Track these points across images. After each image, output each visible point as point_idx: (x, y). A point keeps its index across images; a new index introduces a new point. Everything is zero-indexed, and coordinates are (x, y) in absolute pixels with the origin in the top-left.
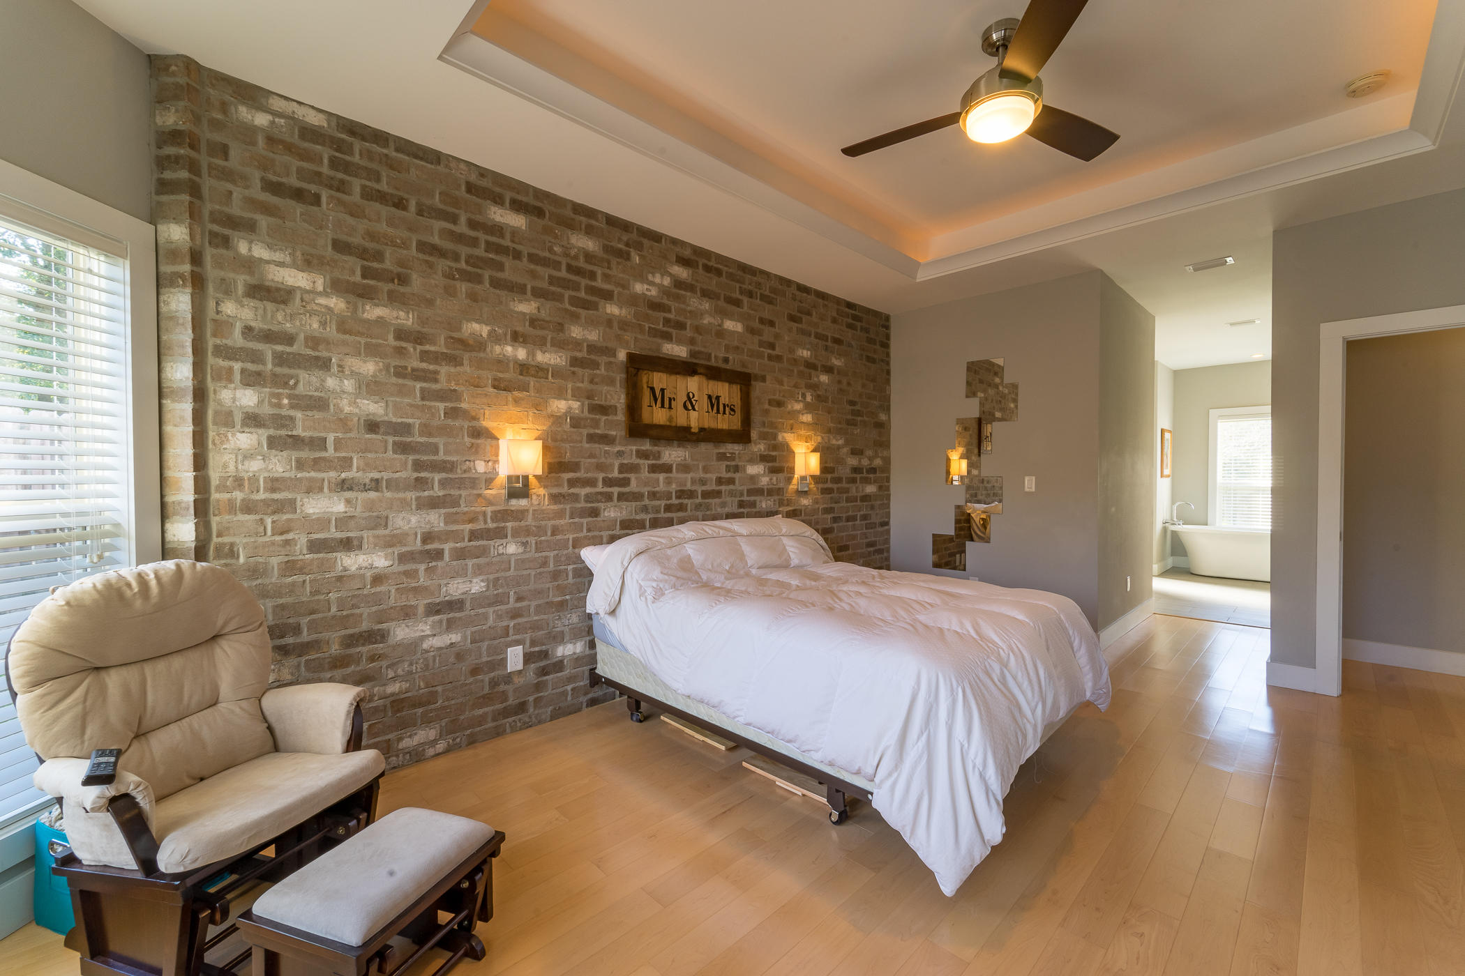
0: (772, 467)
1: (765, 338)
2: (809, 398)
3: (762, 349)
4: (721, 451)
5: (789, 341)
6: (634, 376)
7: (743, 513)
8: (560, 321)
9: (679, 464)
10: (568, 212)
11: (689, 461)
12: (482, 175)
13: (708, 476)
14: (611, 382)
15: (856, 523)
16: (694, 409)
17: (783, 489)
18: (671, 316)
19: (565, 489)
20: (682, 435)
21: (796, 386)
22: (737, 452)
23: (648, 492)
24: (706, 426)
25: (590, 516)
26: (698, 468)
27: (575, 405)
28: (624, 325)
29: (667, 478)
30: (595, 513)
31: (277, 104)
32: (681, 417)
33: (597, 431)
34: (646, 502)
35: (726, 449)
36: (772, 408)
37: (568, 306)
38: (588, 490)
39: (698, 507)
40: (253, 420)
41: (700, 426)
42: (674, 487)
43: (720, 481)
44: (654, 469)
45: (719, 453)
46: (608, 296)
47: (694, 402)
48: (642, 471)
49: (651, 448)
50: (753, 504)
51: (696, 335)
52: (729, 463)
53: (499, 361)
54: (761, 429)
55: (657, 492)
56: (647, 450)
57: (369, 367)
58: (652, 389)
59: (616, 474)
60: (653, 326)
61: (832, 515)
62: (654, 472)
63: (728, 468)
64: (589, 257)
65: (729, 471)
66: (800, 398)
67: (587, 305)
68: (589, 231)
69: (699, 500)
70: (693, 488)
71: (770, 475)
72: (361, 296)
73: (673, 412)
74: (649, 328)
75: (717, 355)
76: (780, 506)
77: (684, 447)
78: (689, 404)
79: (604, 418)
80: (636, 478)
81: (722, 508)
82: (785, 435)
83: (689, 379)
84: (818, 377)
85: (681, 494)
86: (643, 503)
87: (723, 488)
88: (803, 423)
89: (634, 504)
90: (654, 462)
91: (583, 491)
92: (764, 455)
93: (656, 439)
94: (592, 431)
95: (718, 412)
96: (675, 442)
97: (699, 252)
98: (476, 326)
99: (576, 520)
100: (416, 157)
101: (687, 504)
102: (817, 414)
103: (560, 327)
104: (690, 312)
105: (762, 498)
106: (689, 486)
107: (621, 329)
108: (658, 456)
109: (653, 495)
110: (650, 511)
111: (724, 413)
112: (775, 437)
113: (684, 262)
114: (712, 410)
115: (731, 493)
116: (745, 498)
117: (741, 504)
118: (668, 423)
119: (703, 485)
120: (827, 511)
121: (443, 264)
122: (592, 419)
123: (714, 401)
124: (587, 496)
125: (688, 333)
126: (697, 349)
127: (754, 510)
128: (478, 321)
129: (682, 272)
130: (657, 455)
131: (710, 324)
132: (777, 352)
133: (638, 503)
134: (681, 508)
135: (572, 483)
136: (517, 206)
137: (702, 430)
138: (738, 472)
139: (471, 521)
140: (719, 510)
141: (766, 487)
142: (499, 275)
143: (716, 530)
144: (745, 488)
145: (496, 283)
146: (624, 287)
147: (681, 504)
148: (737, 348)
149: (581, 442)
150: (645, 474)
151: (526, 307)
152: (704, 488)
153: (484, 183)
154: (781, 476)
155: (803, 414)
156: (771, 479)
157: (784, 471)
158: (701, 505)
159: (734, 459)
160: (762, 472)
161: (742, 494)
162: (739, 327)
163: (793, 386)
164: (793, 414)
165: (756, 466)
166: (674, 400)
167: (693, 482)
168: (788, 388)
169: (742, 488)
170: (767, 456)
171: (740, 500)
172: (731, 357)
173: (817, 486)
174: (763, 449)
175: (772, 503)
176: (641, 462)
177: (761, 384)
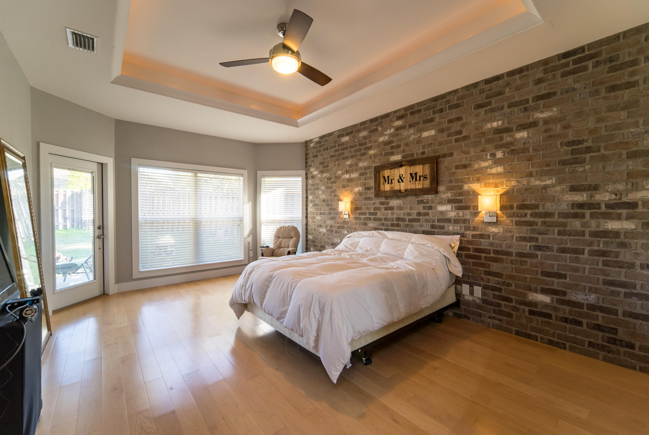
0: (459, 206)
1: (453, 130)
2: (499, 155)
3: (449, 138)
4: (420, 199)
5: (476, 123)
7: (434, 231)
8: (357, 163)
9: (397, 207)
10: (359, 127)
11: (402, 205)
12: (340, 131)
13: (412, 211)
14: (371, 178)
15: (581, 256)
16: (403, 181)
17: (469, 220)
18: (394, 144)
19: (358, 216)
20: (397, 194)
21: (483, 151)
22: (430, 199)
23: (384, 218)
24: (409, 188)
25: (365, 225)
26: (407, 208)
27: (361, 188)
28: (375, 156)
29: (392, 212)
30: (365, 224)
31: (314, 140)
32: (397, 186)
33: (367, 196)
34: (383, 222)
35: (423, 198)
36: (458, 171)
37: (359, 157)
38: (364, 216)
39: (407, 226)
40: (312, 201)
41: (406, 189)
42: (395, 216)
43: (419, 214)
44: (386, 209)
46: (370, 148)
47: (403, 179)
49: (385, 200)
50: (443, 227)
51: (406, 148)
52: (425, 205)
53: (343, 180)
54: (449, 185)
55: (388, 218)
56: (384, 202)
57: (323, 188)
58: (384, 177)
59: (372, 211)
61: (533, 244)
63: (424, 208)
64: (365, 138)
65: (425, 209)
66: (489, 157)
67: (363, 154)
68: (365, 129)
69: (407, 223)
70: (404, 217)
71: (458, 211)
72: (323, 173)
73: (393, 185)
74: (385, 153)
75: (417, 152)
76: (464, 230)
77: (399, 199)
78: (401, 180)
79: (369, 191)
80: (380, 212)
81: (420, 227)
82: (471, 185)
83: (400, 169)
85: (398, 219)
87: (421, 217)
88: (492, 174)
89: (379, 222)
90: (386, 206)
91: (363, 217)
92: (451, 199)
93: (387, 198)
94: (365, 196)
95: (416, 180)
96: (395, 198)
97: (406, 109)
98: (339, 172)
99: (361, 226)
100: (330, 136)
101: (401, 224)
102: (511, 164)
103: (357, 164)
104: (403, 138)
105: (449, 224)
106: (402, 216)
107: (374, 158)
108: (388, 203)
109: (386, 219)
110: (385, 225)
111: (420, 180)
112: (461, 187)
113: (400, 118)
114: (413, 180)
115: (427, 221)
116: (436, 223)
117: (433, 227)
118: (391, 190)
119: (409, 216)
120: (524, 239)
121: (334, 159)
122: (365, 192)
123: (414, 176)
124: (364, 218)
125: (402, 148)
126: (406, 154)
127: (443, 230)
128: (339, 171)
129: (399, 123)
131: (413, 139)
132: (464, 134)
134: (398, 225)
135: (360, 214)
136: (347, 134)
138: (431, 209)
139: (338, 223)
140: (418, 229)
141: (453, 218)
142: (344, 156)
144: (436, 218)
145: (343, 159)
146: (375, 142)
147: (398, 224)
148: (431, 144)
149: (362, 200)
150: (383, 211)
151: (348, 163)
152: (410, 217)
153: (341, 133)
154: (467, 212)
155: (492, 168)
156: (458, 213)
157: (470, 208)
158: (408, 225)
159: (428, 203)
160: (450, 209)
161: (434, 221)
162: (433, 132)
163: (481, 151)
164: (480, 170)
165: (445, 206)
166: (393, 179)
167: (404, 214)
168: (475, 154)
169: (434, 218)
170: (453, 200)
171: (432, 225)
172: (426, 151)
173: (511, 219)
174: (450, 196)
175: (459, 228)
176: (382, 206)
177: (449, 158)
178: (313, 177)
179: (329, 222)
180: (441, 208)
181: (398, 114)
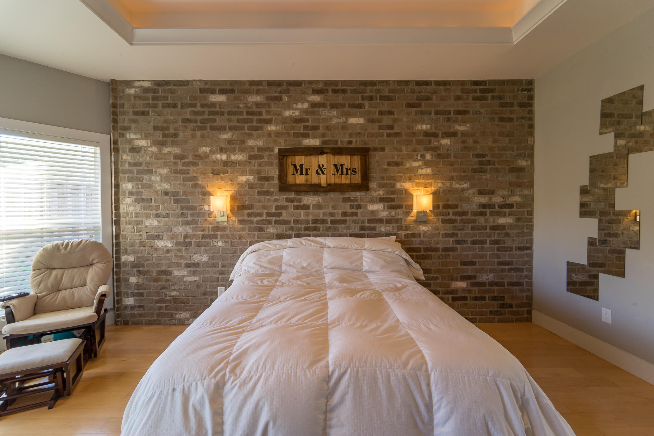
0: (391, 205)
1: (384, 123)
2: (428, 157)
3: (381, 131)
4: (346, 196)
5: (407, 122)
6: (282, 159)
7: (364, 234)
8: (243, 139)
9: (314, 205)
10: (247, 87)
11: (321, 203)
12: (206, 83)
13: (336, 211)
14: (271, 164)
16: (323, 173)
18: (309, 124)
19: (246, 218)
20: (315, 189)
21: (414, 150)
22: (359, 197)
23: (294, 220)
24: (333, 182)
25: (259, 231)
26: (329, 207)
27: (251, 178)
28: (278, 134)
29: (306, 212)
30: (261, 230)
31: (137, 84)
32: (314, 179)
33: (263, 189)
34: (292, 225)
35: (350, 195)
36: (391, 167)
37: (247, 131)
38: (258, 218)
39: (328, 229)
40: (131, 193)
41: (329, 182)
42: (311, 218)
43: (345, 214)
44: (296, 208)
45: (344, 198)
46: (269, 122)
47: (324, 170)
48: (290, 209)
49: (295, 196)
50: (374, 229)
51: (327, 131)
52: (352, 203)
53: (214, 162)
54: (381, 182)
55: (300, 220)
56: (293, 198)
57: (165, 171)
58: (295, 166)
59: (273, 210)
60: (296, 132)
61: (454, 239)
62: (297, 209)
64: (258, 105)
65: (353, 208)
66: (419, 158)
67: (256, 129)
68: (258, 92)
69: (329, 225)
70: (325, 218)
71: (390, 210)
72: (162, 145)
73: (309, 177)
74: (294, 133)
75: (342, 140)
76: (398, 230)
77: (318, 195)
78: (320, 170)
79: (267, 183)
80: (286, 213)
81: (346, 230)
82: (404, 184)
83: (320, 157)
84: (438, 141)
85: (315, 221)
86: (291, 226)
87: (348, 218)
88: (422, 174)
89: (285, 226)
90: (297, 204)
91: (255, 219)
92: (383, 198)
93: (298, 192)
94: (260, 190)
95: (342, 173)
96: (312, 193)
97: (327, 83)
98: (204, 148)
99: (252, 233)
100: (180, 85)
101: (320, 227)
102: (437, 167)
103: (243, 142)
104: (322, 119)
105: (381, 225)
106: (321, 217)
107: (276, 137)
108: (300, 200)
109: (297, 222)
110: (295, 230)
111: (347, 173)
112: (393, 186)
113: (317, 92)
114: (337, 172)
115: (354, 222)
116: (366, 224)
117: (362, 228)
118: (305, 183)
119: (332, 216)
120: (447, 235)
121: (191, 125)
122: (260, 184)
123: (338, 168)
124: (257, 221)
125: (321, 131)
126: (327, 139)
127: (374, 232)
128: (205, 146)
129: (316, 98)
130: (299, 200)
131: (337, 123)
132: (396, 130)
133: (287, 226)
134: (315, 229)
135: (249, 215)
136: (222, 92)
137: (329, 185)
138: (360, 208)
139: (203, 231)
140: (344, 231)
141: (385, 218)
142: (215, 124)
144: (366, 218)
145: (213, 128)
146: (278, 115)
147: (316, 227)
148: (360, 133)
149: (254, 195)
150: (292, 210)
151: (226, 136)
152: (333, 218)
153: (207, 86)
154: (399, 211)
155: (422, 169)
156: (390, 213)
157: (403, 208)
158: (330, 228)
159: (357, 201)
160: (382, 209)
161: (363, 222)
162: (361, 121)
163: (412, 151)
164: (412, 170)
165: (376, 205)
166: (309, 169)
167: (324, 214)
168: (407, 153)
169: (363, 218)
170: (386, 198)
171: (361, 226)
172: (354, 140)
173: (437, 217)
174: (381, 194)
175: (391, 228)
176: (289, 204)
177: (381, 153)
178: (135, 150)
179: (180, 230)
180: (372, 207)
181: (314, 86)
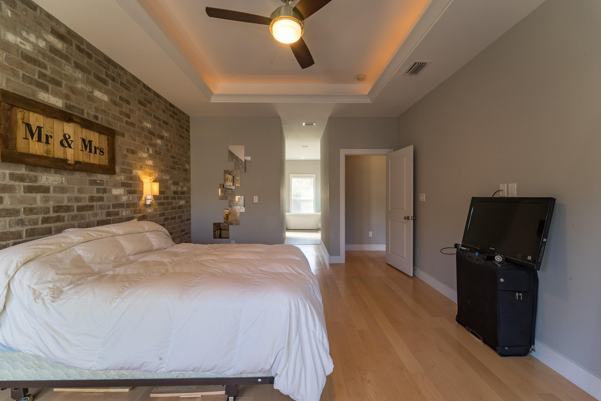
0: (130, 190)
1: (123, 110)
2: (151, 151)
3: (121, 116)
4: (93, 178)
5: (139, 116)
6: (8, 110)
7: (110, 220)
9: (56, 187)
11: (65, 184)
13: (82, 195)
15: (176, 220)
16: (70, 147)
17: (136, 203)
18: (47, 72)
20: (59, 165)
21: (143, 143)
22: (105, 180)
23: (24, 209)
24: (81, 160)
26: (74, 190)
29: (44, 197)
32: (58, 152)
34: (22, 216)
35: (97, 177)
36: (129, 154)
39: (74, 218)
41: (76, 160)
42: (51, 204)
43: (92, 199)
44: (29, 190)
45: (91, 180)
47: (70, 142)
48: (17, 191)
49: (26, 173)
50: (117, 214)
51: (70, 94)
52: (99, 187)
54: (122, 167)
55: (35, 208)
56: (23, 174)
58: (28, 126)
60: (28, 75)
61: (164, 217)
62: (30, 192)
63: (98, 191)
65: (99, 192)
66: (146, 150)
69: (75, 212)
70: (70, 204)
71: (129, 195)
73: (50, 147)
75: (89, 113)
76: (134, 214)
77: (61, 174)
78: (65, 142)
80: (11, 197)
81: (94, 217)
82: (137, 171)
83: (65, 124)
84: (156, 140)
85: (58, 209)
86: (19, 218)
87: (94, 204)
88: (148, 165)
89: (8, 219)
90: (30, 184)
92: (124, 183)
93: (32, 166)
95: (90, 151)
96: (53, 170)
101: (64, 216)
102: (155, 161)
104: (65, 75)
105: (123, 209)
106: (66, 203)
108: (36, 179)
109: (30, 211)
110: (27, 223)
111: (95, 153)
112: (131, 172)
113: (60, 37)
114: (86, 149)
115: (101, 207)
116: (111, 210)
117: (108, 214)
118: (45, 155)
119: (78, 202)
123: (87, 144)
125: (64, 90)
126: (72, 104)
127: (118, 217)
129: (59, 45)
130: (34, 179)
131: (82, 88)
132: (132, 120)
133: (13, 218)
134: (58, 219)
137: (77, 162)
138: (106, 193)
140: (92, 219)
141: (125, 202)
143: (100, 233)
144: (111, 204)
147: (59, 217)
148: (104, 111)
150: (20, 193)
152: (79, 204)
154: (135, 196)
155: (148, 160)
156: (129, 198)
157: (137, 193)
158: (76, 216)
159: (103, 185)
160: (123, 193)
161: (109, 208)
162: (105, 98)
163: (142, 143)
164: (142, 159)
165: (119, 189)
166: (51, 137)
167: (70, 199)
168: (139, 143)
169: (109, 203)
170: (126, 183)
171: (108, 212)
172: (100, 117)
173: (156, 201)
174: (123, 179)
175: (130, 212)
176: (17, 183)
177: (121, 138)
180: (116, 192)
181: (56, 27)
